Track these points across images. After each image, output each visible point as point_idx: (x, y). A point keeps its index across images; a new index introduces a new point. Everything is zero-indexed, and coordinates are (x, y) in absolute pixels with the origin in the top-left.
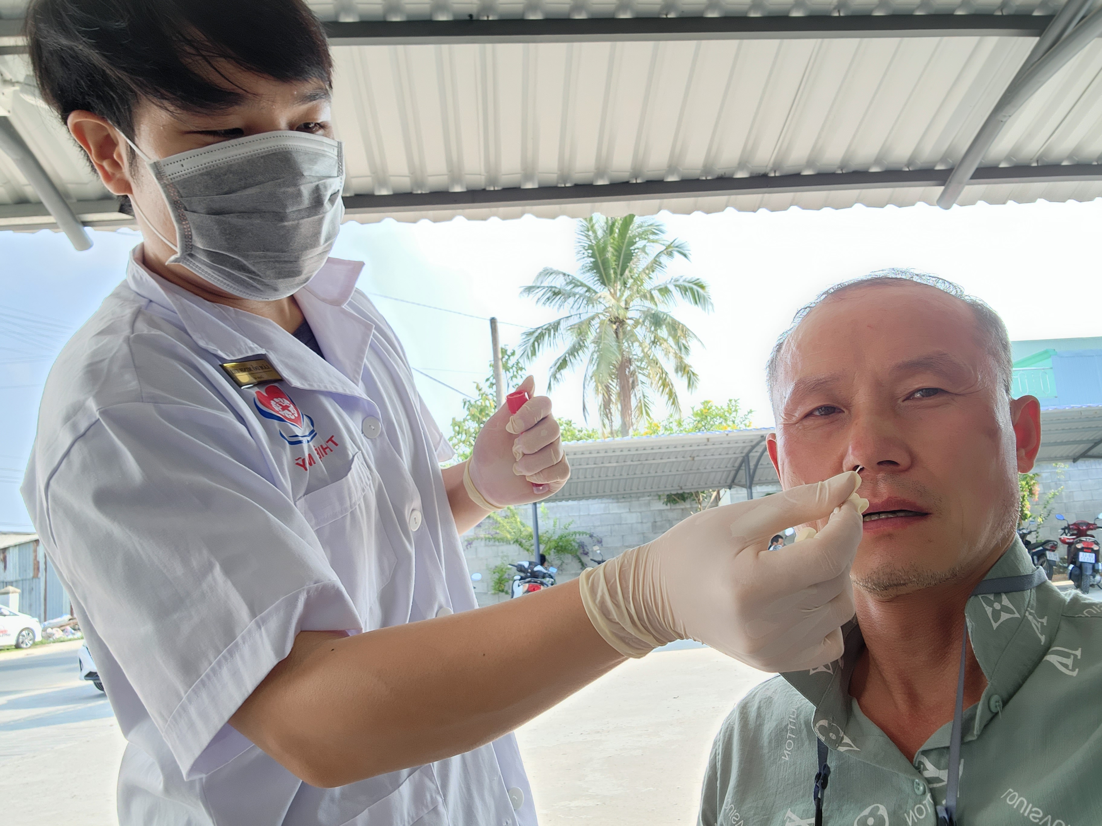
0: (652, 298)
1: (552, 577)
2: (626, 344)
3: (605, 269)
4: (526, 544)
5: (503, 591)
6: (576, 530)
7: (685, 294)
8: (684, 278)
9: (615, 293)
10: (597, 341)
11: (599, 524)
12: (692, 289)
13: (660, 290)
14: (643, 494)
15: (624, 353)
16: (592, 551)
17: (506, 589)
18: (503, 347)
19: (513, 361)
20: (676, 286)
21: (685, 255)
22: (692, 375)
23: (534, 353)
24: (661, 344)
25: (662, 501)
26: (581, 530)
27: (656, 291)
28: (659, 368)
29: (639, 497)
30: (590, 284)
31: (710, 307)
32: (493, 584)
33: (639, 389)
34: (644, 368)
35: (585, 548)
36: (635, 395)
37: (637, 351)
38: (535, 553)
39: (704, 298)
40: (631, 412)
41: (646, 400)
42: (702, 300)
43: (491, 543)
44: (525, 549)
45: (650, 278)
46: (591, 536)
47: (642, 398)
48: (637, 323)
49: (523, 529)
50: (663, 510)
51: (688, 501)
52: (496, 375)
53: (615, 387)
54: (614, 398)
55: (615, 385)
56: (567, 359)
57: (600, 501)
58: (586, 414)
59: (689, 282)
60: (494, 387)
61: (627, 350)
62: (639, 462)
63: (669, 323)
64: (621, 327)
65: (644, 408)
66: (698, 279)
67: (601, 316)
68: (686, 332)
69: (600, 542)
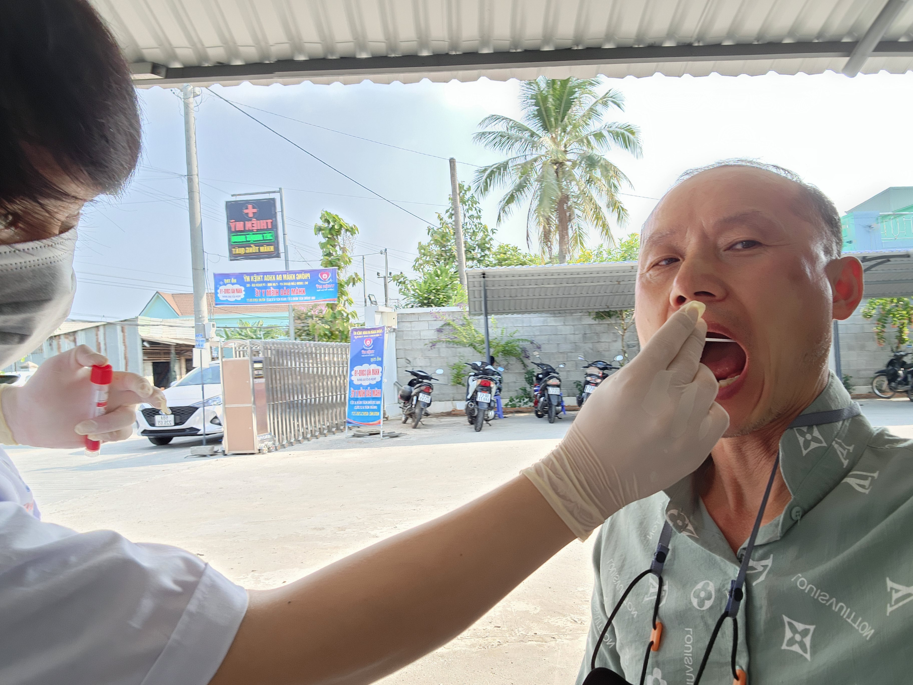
0: (589, 142)
1: (499, 375)
2: (565, 183)
3: (547, 116)
4: (479, 347)
5: (460, 383)
6: (520, 338)
7: (618, 139)
8: (617, 124)
9: (556, 138)
10: (541, 180)
11: (538, 334)
12: (623, 134)
13: (595, 135)
14: (576, 311)
15: (563, 191)
16: (533, 355)
17: (463, 382)
18: (460, 183)
19: (468, 195)
20: (609, 132)
21: (619, 106)
22: (621, 210)
23: (486, 189)
24: (595, 183)
25: (592, 317)
26: (523, 338)
27: (592, 136)
28: (593, 204)
29: (573, 313)
30: (534, 130)
31: (639, 150)
32: (452, 378)
33: (575, 222)
34: (579, 204)
35: (527, 352)
36: (572, 227)
37: (574, 189)
38: (486, 355)
39: (634, 143)
40: (568, 240)
41: (580, 231)
42: (632, 145)
43: (451, 345)
44: (478, 351)
45: (587, 124)
46: (532, 343)
47: (577, 230)
48: (574, 164)
49: (476, 335)
50: (592, 324)
51: (613, 318)
52: (455, 208)
53: (555, 220)
54: (553, 229)
55: (554, 219)
56: (514, 194)
57: (540, 315)
58: (529, 242)
59: (620, 128)
60: (453, 217)
61: (566, 188)
62: (573, 285)
63: (602, 164)
64: (561, 167)
65: (579, 238)
66: (629, 126)
67: (543, 158)
68: (617, 172)
69: (539, 348)
